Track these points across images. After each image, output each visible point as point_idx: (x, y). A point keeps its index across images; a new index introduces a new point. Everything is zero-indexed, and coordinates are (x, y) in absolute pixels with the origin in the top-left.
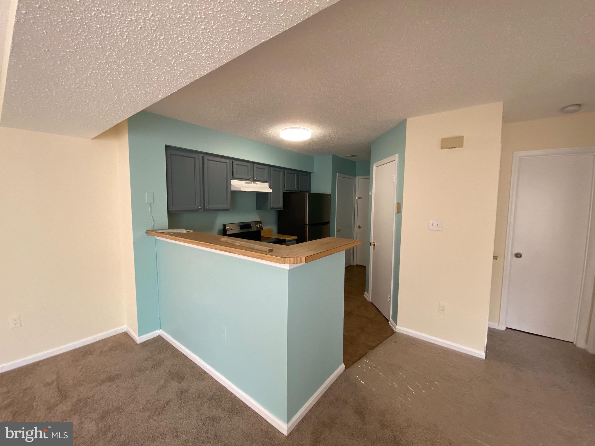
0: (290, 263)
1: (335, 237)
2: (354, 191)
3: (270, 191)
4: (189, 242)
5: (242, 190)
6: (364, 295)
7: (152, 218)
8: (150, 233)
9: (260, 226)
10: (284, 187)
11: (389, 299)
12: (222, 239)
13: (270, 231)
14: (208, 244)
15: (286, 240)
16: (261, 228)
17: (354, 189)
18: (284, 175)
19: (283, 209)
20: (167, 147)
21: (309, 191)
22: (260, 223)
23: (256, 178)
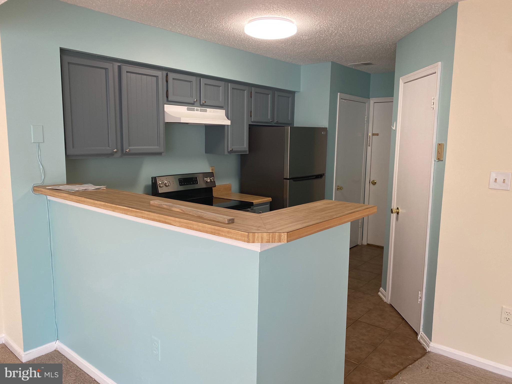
0: (262, 242)
1: (334, 200)
2: (366, 122)
3: (228, 122)
4: (101, 205)
5: (182, 122)
6: (379, 293)
7: (41, 167)
8: (38, 191)
9: (211, 180)
10: (251, 116)
11: (419, 300)
12: (152, 202)
13: (228, 188)
14: (130, 209)
15: (253, 203)
16: (213, 183)
17: (366, 119)
18: (251, 97)
19: (248, 153)
20: (62, 51)
21: (291, 124)
22: (211, 175)
23: (205, 102)
